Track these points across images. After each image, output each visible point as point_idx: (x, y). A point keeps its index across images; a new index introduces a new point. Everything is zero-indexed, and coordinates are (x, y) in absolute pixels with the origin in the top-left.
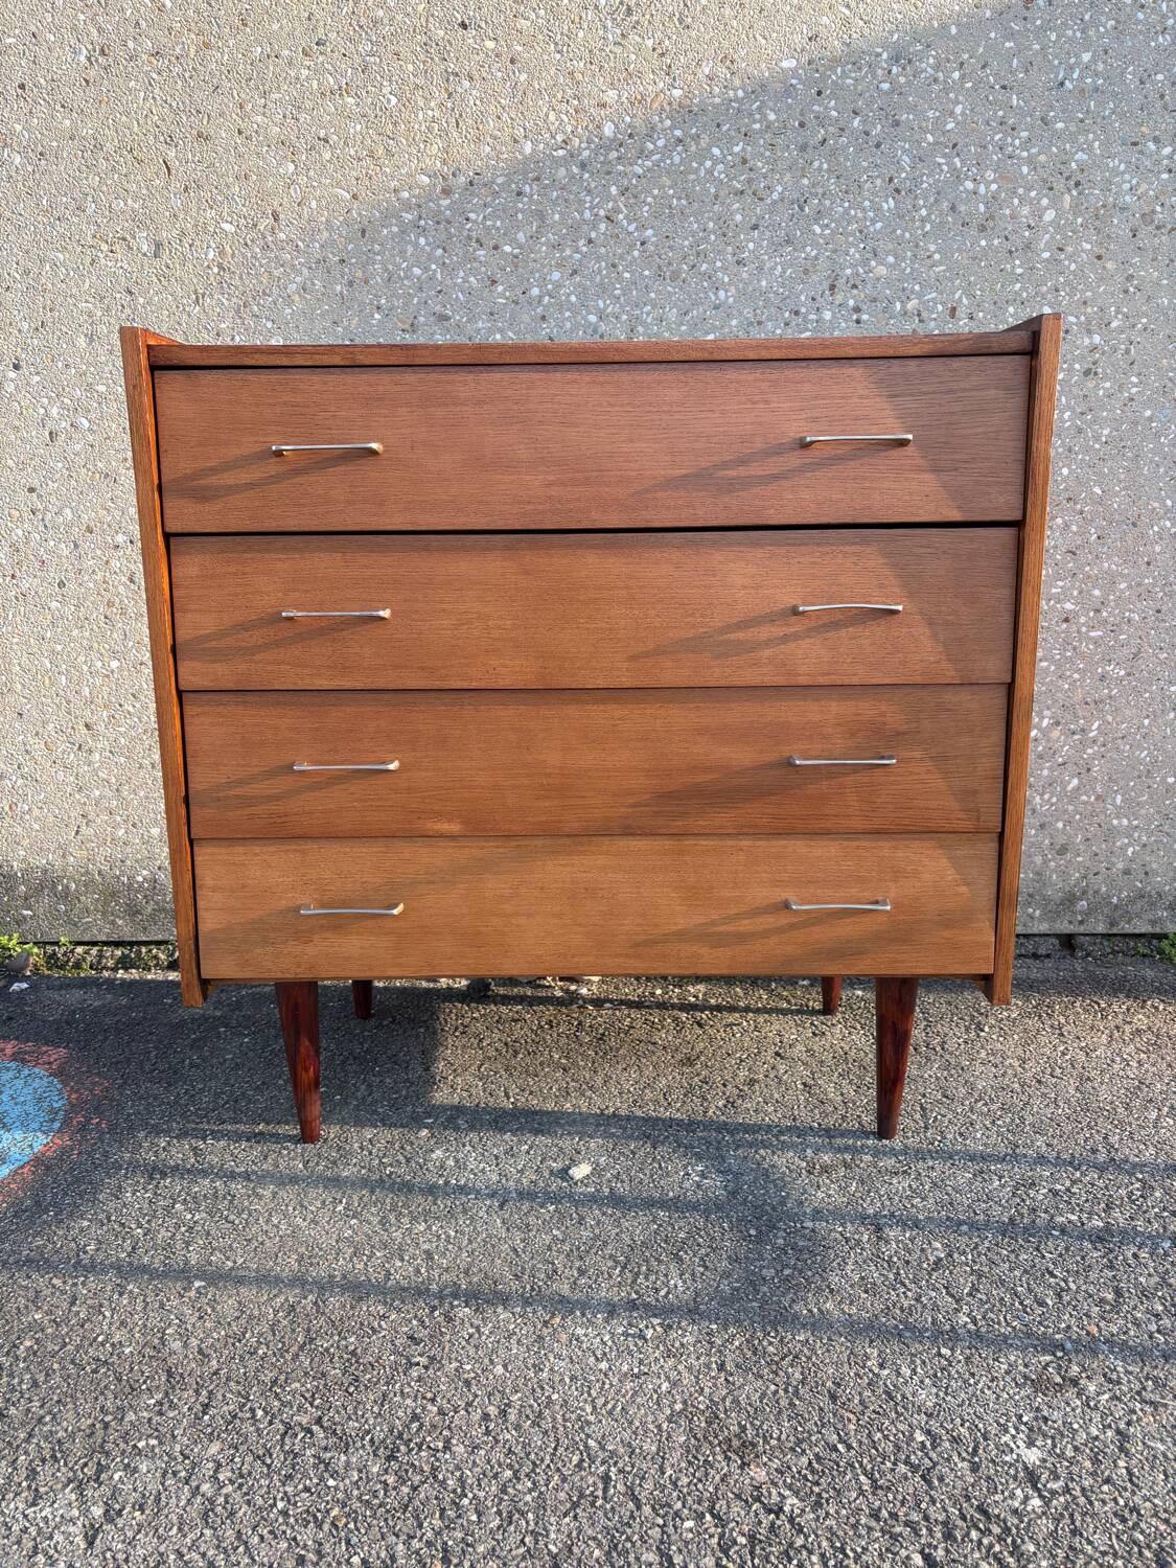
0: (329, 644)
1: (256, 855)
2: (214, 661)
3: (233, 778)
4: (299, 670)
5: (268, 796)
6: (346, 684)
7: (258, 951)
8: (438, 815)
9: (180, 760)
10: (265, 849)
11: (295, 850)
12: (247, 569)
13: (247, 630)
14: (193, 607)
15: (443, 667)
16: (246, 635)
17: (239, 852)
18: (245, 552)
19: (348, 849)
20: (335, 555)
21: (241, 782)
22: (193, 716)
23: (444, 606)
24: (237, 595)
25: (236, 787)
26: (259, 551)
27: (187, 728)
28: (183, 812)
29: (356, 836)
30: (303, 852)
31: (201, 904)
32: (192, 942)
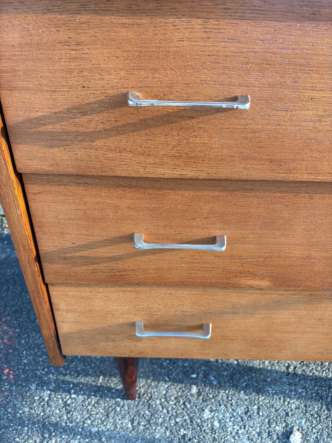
0: (175, 133)
1: (99, 292)
2: (51, 146)
3: (77, 243)
4: (142, 158)
5: (109, 258)
6: (189, 173)
7: (103, 344)
8: (254, 275)
9: (29, 232)
10: (107, 289)
11: (131, 291)
12: (83, 38)
13: (84, 113)
14: (20, 84)
15: (294, 160)
16: (84, 119)
17: (85, 291)
18: (78, 12)
19: (173, 292)
20: (195, 21)
21: (85, 247)
22: (35, 194)
23: (315, 94)
24: (71, 71)
25: (80, 251)
26: (96, 12)
27: (30, 204)
28: (37, 268)
29: (181, 284)
30: (138, 292)
31: (58, 319)
32: (54, 339)
